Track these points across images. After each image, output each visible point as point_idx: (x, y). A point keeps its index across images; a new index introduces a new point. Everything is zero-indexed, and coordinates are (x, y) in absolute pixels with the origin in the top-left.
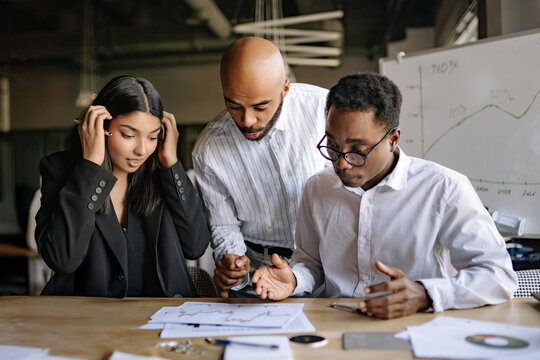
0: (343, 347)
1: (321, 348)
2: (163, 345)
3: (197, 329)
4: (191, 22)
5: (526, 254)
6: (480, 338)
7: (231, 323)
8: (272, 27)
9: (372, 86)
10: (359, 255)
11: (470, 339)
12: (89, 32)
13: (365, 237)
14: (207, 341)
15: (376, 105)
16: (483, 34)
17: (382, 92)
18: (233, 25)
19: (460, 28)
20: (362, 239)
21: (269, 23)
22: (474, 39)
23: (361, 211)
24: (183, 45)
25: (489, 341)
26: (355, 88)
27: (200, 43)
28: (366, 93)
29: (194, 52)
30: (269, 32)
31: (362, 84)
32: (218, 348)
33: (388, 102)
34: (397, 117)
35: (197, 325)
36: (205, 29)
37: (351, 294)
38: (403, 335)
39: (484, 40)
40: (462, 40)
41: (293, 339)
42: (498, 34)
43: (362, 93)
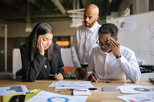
0: (103, 91)
1: (97, 91)
2: (56, 90)
3: (64, 87)
4: (56, 10)
5: (144, 70)
6: (137, 89)
7: (73, 86)
8: (78, 11)
9: (110, 27)
10: (105, 69)
11: (135, 89)
12: (28, 12)
13: (106, 64)
14: (68, 89)
15: (111, 33)
16: (131, 13)
17: (113, 29)
18: (67, 11)
19: (125, 12)
20: (105, 65)
21: (77, 10)
22: (129, 15)
23: (106, 58)
24: (53, 16)
25: (139, 89)
26: (106, 28)
27: (58, 15)
28: (109, 29)
29: (56, 18)
30: (76, 13)
31: (108, 27)
32: (71, 91)
33: (115, 32)
34: (117, 35)
35: (64, 86)
36: (59, 12)
37: (102, 79)
38: (117, 88)
39: (132, 15)
40: (126, 15)
41: (89, 89)
42: (136, 13)
43: (108, 30)
